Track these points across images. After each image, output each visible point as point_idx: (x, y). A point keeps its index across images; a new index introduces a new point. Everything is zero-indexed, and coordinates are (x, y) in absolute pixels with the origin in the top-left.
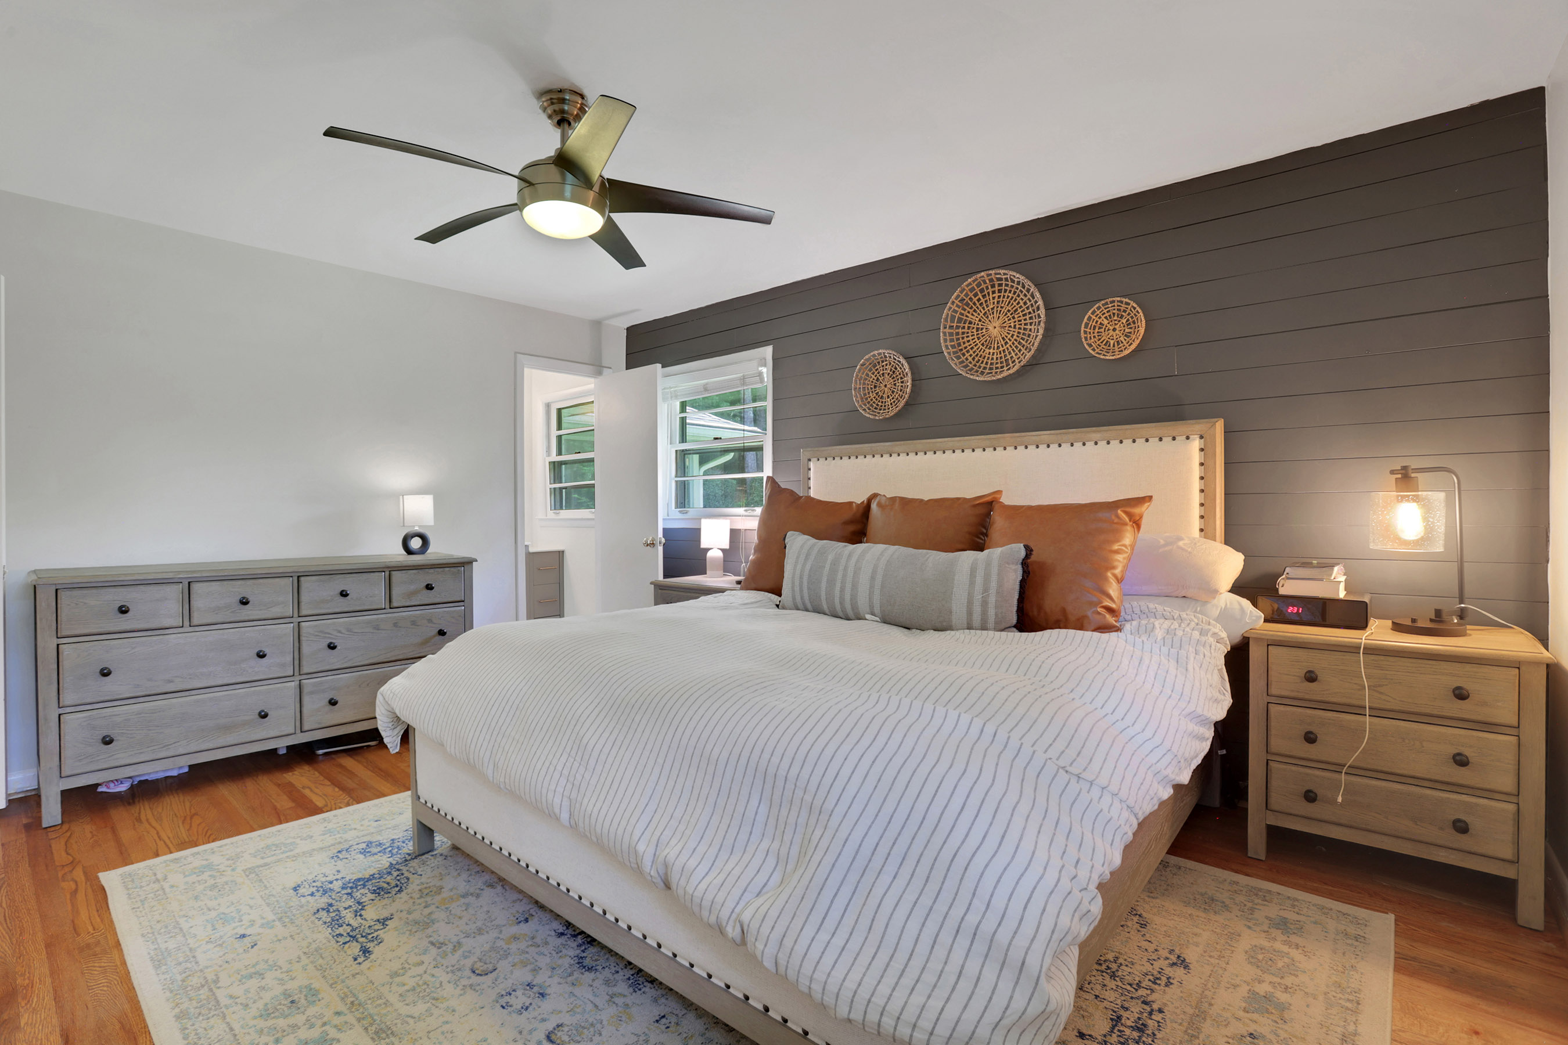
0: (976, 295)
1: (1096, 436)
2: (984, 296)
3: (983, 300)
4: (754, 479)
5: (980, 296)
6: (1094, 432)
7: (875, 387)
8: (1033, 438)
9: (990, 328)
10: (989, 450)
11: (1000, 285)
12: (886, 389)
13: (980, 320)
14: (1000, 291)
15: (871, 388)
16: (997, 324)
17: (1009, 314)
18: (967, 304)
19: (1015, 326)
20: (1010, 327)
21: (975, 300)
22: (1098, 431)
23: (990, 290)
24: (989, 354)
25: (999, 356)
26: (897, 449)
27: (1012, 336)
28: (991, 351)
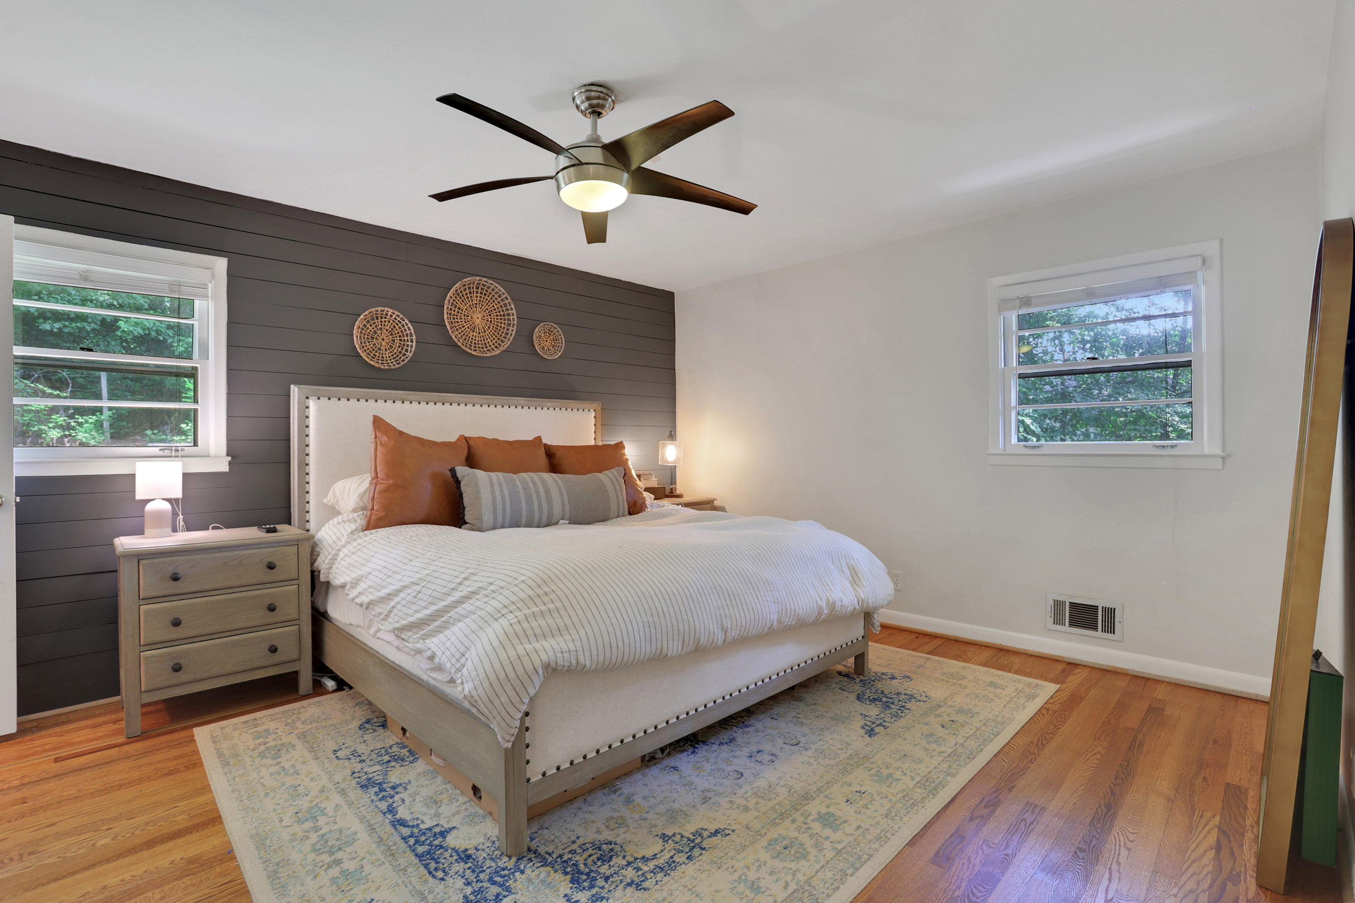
0: (465, 290)
1: (549, 404)
2: (470, 293)
3: (469, 295)
4: (188, 410)
5: (468, 291)
6: (548, 402)
7: (372, 338)
8: (515, 401)
9: (475, 317)
10: (485, 406)
11: (482, 289)
12: (384, 343)
13: (466, 309)
14: (481, 293)
15: (368, 339)
16: (480, 316)
17: (487, 311)
18: (458, 295)
19: (491, 321)
20: (488, 321)
21: (464, 293)
22: (551, 402)
23: (475, 290)
24: (473, 336)
25: (479, 339)
26: (410, 398)
27: (489, 327)
28: (475, 334)
